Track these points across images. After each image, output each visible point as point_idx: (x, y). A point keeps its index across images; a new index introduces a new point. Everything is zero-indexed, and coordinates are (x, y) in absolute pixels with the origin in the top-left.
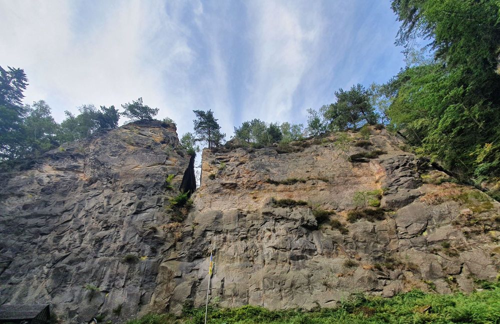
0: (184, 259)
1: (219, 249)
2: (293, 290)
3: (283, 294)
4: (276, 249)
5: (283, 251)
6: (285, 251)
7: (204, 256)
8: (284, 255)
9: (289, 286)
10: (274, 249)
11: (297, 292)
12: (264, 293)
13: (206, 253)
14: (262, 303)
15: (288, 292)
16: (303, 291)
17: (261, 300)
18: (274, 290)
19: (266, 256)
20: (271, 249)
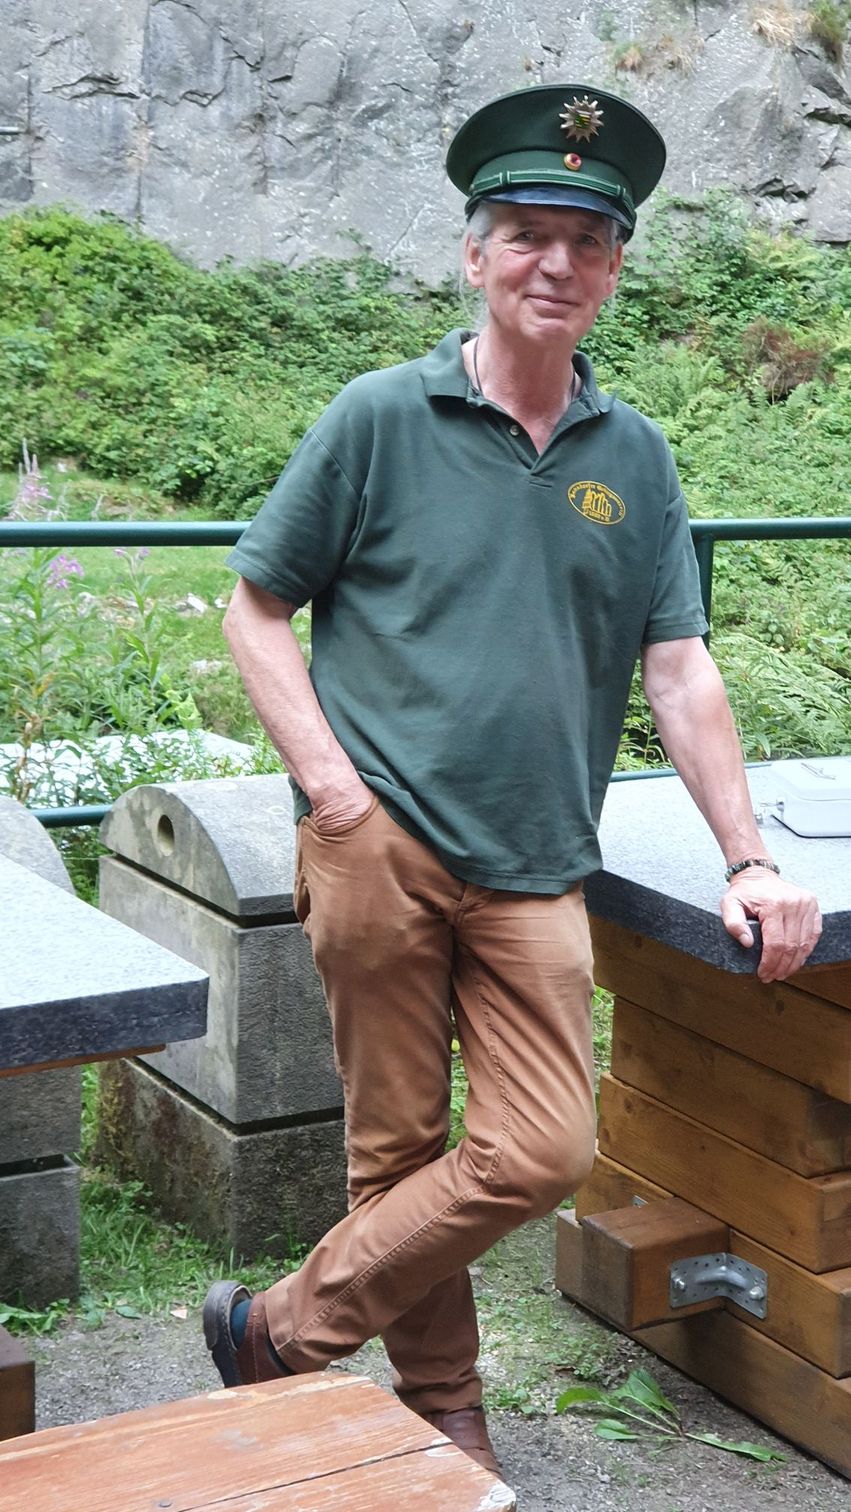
2: (343, 128)
3: (276, 150)
9: (322, 93)
11: (367, 151)
12: (149, 121)
14: (129, 196)
15: (310, 137)
16: (398, 146)
17: (119, 172)
18: (215, 111)
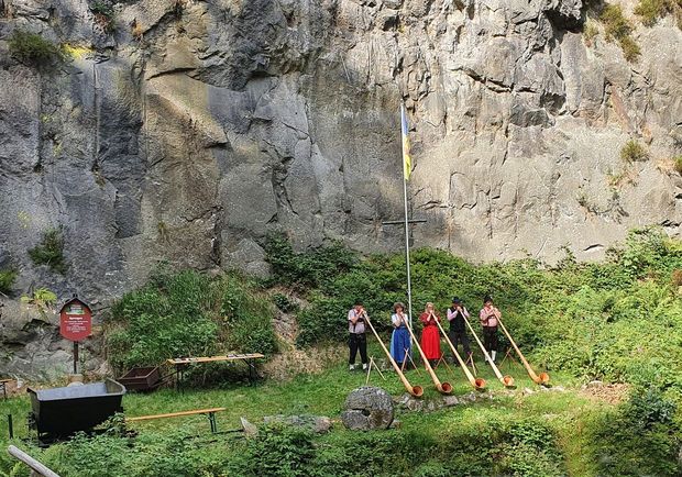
0: (217, 77)
1: (319, 50)
2: (518, 213)
3: (495, 222)
4: (477, 78)
5: (493, 89)
6: (499, 92)
7: (273, 70)
8: (495, 103)
9: (510, 201)
10: (472, 80)
11: (526, 220)
12: (452, 215)
13: (278, 59)
14: (446, 243)
15: (507, 217)
16: (537, 219)
17: (442, 234)
18: (474, 210)
19: (452, 101)
20: (464, 77)
